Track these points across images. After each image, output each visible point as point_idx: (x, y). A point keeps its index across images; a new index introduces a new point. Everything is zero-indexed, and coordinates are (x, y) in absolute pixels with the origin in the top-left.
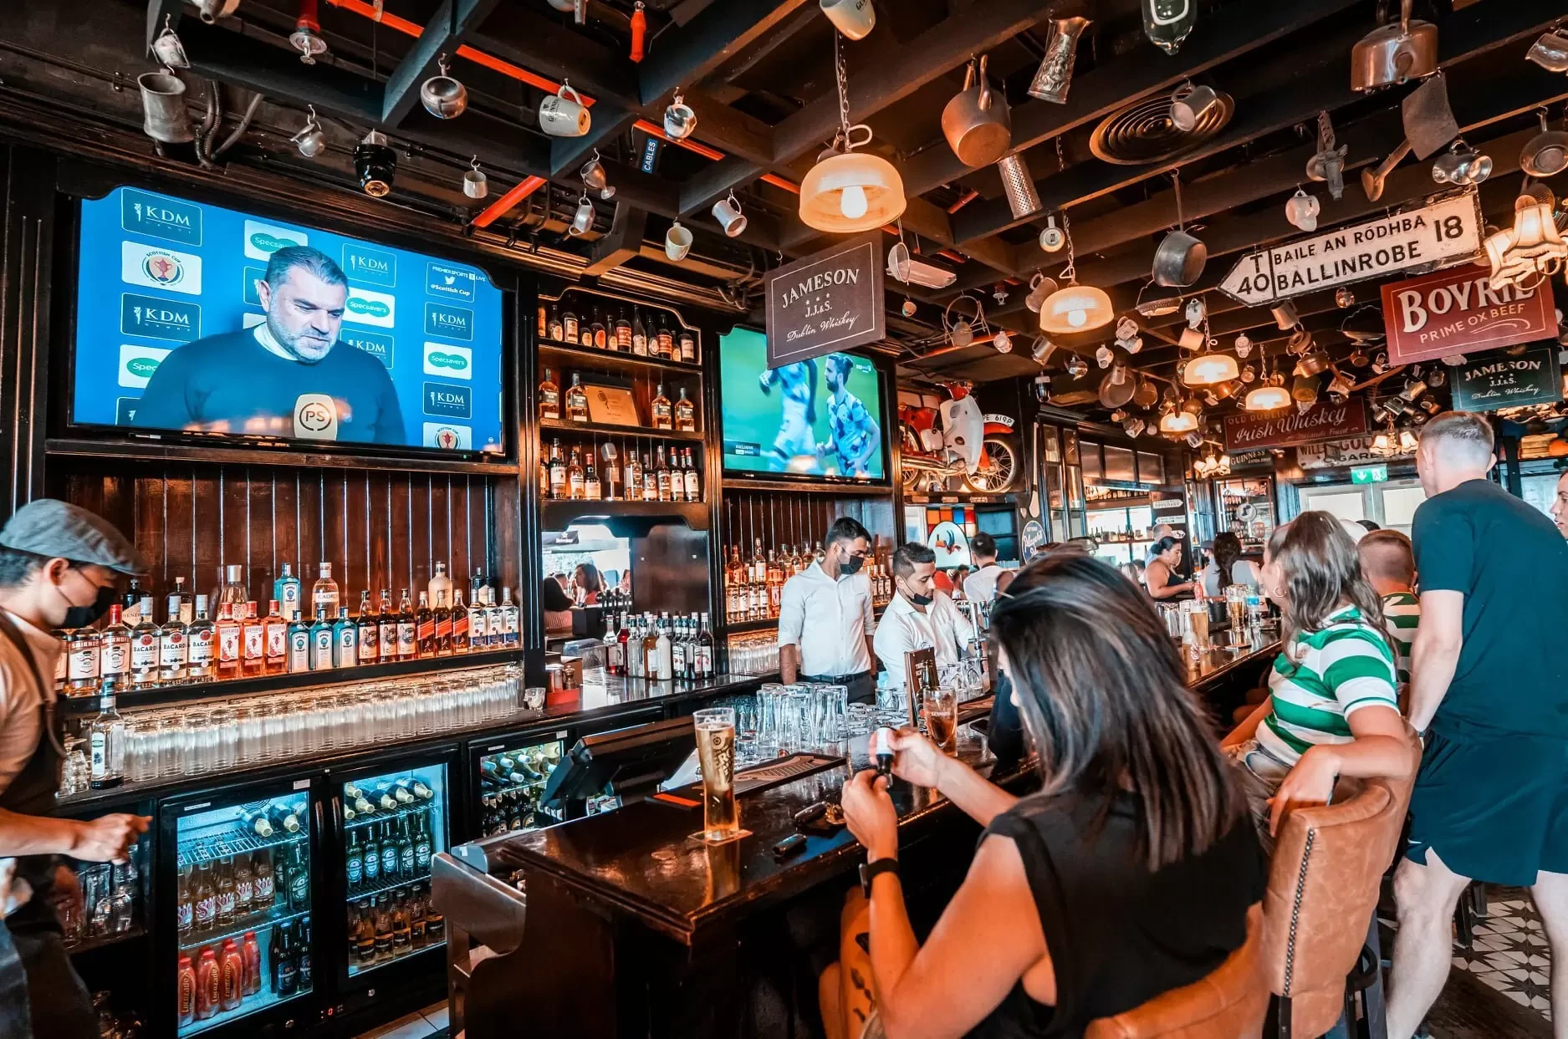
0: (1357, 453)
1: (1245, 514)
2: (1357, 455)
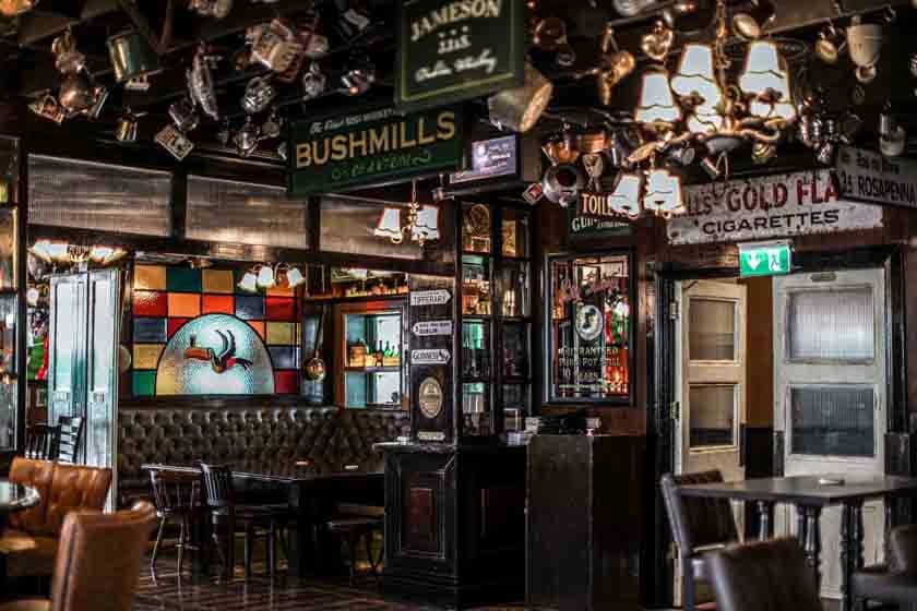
0: (750, 217)
1: (587, 326)
2: (751, 222)
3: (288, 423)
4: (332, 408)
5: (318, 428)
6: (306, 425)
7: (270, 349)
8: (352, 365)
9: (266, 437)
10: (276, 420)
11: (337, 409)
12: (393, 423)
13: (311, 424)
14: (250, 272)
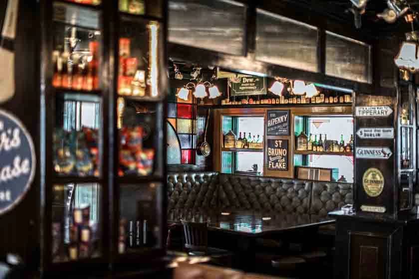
3: (192, 183)
4: (214, 174)
5: (208, 185)
6: (201, 183)
7: (179, 135)
8: (226, 147)
9: (180, 192)
10: (185, 181)
11: (217, 174)
12: (259, 184)
13: (203, 183)
14: (185, 88)
